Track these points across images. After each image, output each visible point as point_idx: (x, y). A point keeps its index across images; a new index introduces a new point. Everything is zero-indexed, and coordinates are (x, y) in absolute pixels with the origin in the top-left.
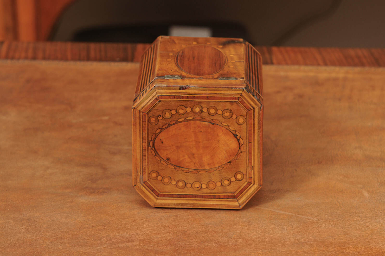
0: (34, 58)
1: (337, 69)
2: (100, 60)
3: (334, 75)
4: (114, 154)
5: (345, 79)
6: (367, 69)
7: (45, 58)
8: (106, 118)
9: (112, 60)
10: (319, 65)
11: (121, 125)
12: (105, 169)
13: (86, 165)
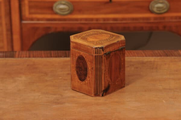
0: (29, 57)
1: (151, 58)
2: (56, 57)
3: (149, 60)
4: (65, 90)
5: (154, 61)
6: (163, 57)
7: (34, 57)
8: (61, 78)
9: (61, 57)
10: (143, 56)
11: (67, 80)
12: (62, 96)
13: (55, 95)
